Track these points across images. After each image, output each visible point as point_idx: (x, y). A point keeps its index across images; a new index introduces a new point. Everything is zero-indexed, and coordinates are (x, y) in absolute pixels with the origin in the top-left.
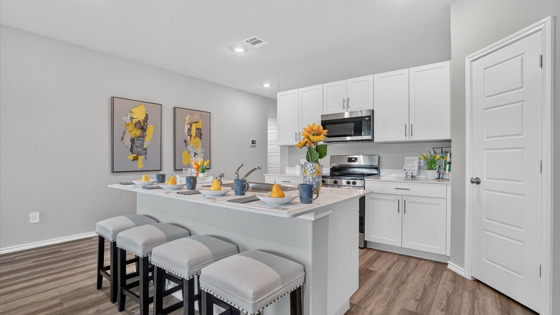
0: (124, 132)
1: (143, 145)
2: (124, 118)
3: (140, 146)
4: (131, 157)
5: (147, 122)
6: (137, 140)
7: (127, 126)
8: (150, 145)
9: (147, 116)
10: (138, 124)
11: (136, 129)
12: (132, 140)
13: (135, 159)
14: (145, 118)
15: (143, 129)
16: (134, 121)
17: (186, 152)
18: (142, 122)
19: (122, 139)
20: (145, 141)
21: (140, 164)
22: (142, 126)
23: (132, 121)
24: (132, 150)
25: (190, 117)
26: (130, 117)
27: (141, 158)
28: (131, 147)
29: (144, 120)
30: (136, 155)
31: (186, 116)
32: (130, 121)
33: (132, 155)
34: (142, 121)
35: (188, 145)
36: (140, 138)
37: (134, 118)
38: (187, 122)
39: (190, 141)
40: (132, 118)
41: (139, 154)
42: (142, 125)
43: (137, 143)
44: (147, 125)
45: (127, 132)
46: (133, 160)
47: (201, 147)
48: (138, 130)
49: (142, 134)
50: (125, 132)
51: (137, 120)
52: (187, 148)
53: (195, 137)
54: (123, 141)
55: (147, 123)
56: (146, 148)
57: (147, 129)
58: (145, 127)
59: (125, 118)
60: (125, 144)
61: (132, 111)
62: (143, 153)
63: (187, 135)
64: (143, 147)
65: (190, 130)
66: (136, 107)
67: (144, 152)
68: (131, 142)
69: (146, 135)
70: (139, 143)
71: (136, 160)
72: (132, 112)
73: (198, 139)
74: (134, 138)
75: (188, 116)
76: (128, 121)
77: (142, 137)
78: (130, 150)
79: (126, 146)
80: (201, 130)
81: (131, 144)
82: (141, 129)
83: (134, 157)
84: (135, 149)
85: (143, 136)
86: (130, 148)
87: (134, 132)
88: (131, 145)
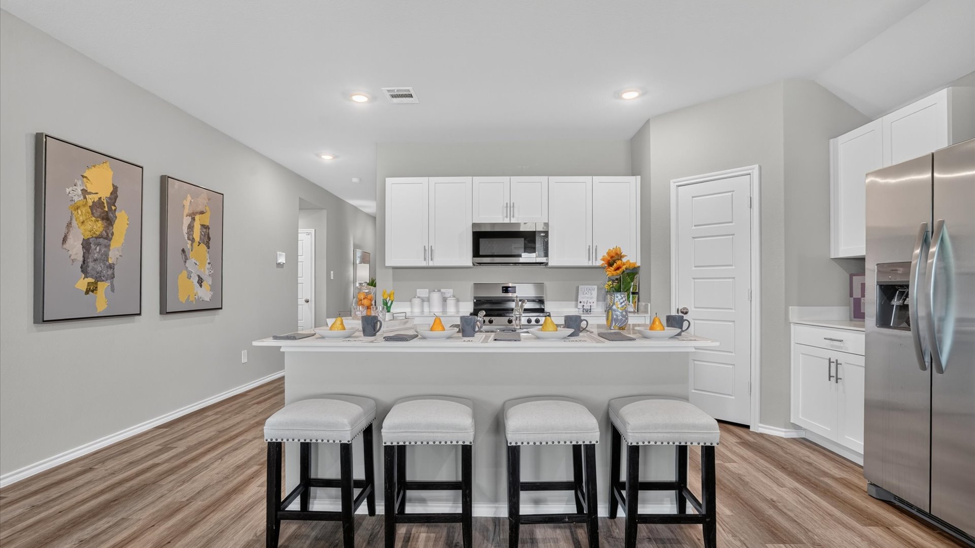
0: (69, 225)
1: (106, 256)
2: (68, 190)
3: (100, 259)
4: (82, 283)
5: (116, 204)
6: (95, 244)
7: (75, 210)
9: (115, 189)
10: (98, 208)
11: (94, 218)
12: (86, 245)
13: (91, 289)
14: (111, 194)
15: (108, 219)
16: (91, 199)
17: (185, 273)
18: (105, 202)
19: (65, 240)
20: (111, 248)
21: (101, 302)
22: (107, 211)
23: (86, 198)
24: (84, 269)
25: (192, 201)
26: (82, 188)
27: (103, 286)
28: (84, 261)
29: (109, 198)
30: (93, 280)
31: (185, 198)
32: (82, 198)
33: (86, 279)
34: (107, 202)
35: (187, 259)
36: (101, 240)
37: (90, 193)
38: (186, 211)
39: (192, 251)
40: (85, 192)
41: (99, 278)
42: (106, 209)
43: (96, 252)
44: (115, 210)
45: (74, 223)
46: (87, 292)
47: (209, 263)
48: (98, 221)
49: (106, 231)
50: (71, 223)
51: (96, 199)
52: (187, 265)
53: (199, 243)
54: (66, 246)
55: (115, 206)
56: (113, 264)
57: (114, 222)
58: (111, 215)
59: (71, 189)
60: (70, 252)
61: (85, 175)
62: (106, 275)
63: (187, 239)
64: (107, 260)
65: (191, 227)
66: (94, 166)
67: (110, 272)
68: (83, 248)
69: (113, 234)
70: (99, 252)
71: (93, 291)
72: (86, 177)
73: (203, 246)
74: (88, 239)
75: (189, 198)
76: (76, 199)
77: (105, 238)
78: (81, 267)
79: (72, 258)
80: (209, 228)
81: (84, 253)
82: (103, 219)
83: (88, 283)
84: (91, 264)
85: (108, 235)
86: (81, 263)
87: (89, 225)
88: (83, 257)
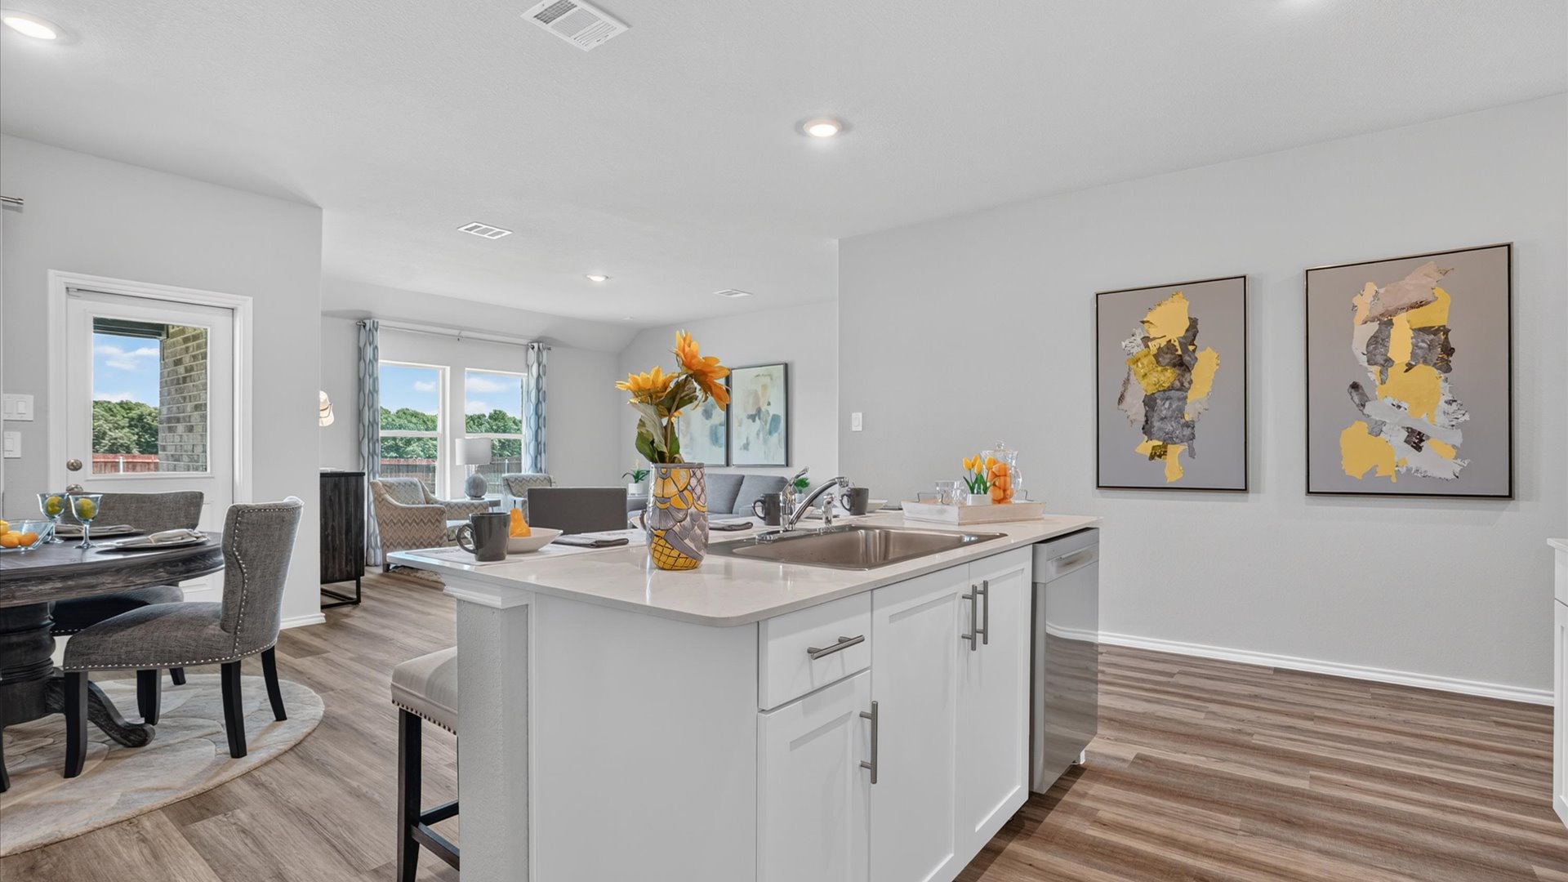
0: (1127, 381)
1: (1181, 411)
2: (1124, 344)
3: (1171, 417)
4: (1146, 447)
5: (1195, 342)
6: (1162, 400)
7: (1134, 364)
8: (1206, 410)
9: (1193, 323)
10: (1167, 353)
11: (1159, 369)
12: (1150, 402)
13: (1158, 454)
14: (1187, 330)
15: (1183, 365)
16: (1154, 346)
17: (1362, 427)
18: (1177, 344)
19: (1121, 399)
20: (1188, 401)
21: (1173, 468)
22: (1180, 356)
23: (1148, 347)
24: (1147, 429)
25: (1382, 291)
26: (1142, 336)
27: (1175, 451)
28: (1147, 422)
29: (1184, 337)
30: (1161, 443)
31: (1360, 290)
32: (1142, 346)
33: (1150, 442)
34: (1180, 343)
35: (1368, 400)
36: (1172, 393)
37: (1154, 339)
38: (1363, 312)
39: (1383, 382)
40: (1146, 340)
41: (1169, 439)
42: (1179, 352)
43: (1164, 408)
44: (1194, 351)
45: (1133, 378)
46: (1152, 457)
47: (1449, 403)
48: (1167, 370)
49: (1179, 380)
50: (1128, 380)
51: (1163, 342)
52: (1366, 411)
53: (1409, 367)
54: (1124, 406)
55: (1194, 345)
56: (1193, 421)
57: (1194, 365)
58: (1187, 358)
59: (1127, 342)
60: (1128, 413)
61: (1145, 319)
62: (1181, 435)
63: (1366, 364)
64: (1183, 417)
65: (1378, 341)
66: (1159, 305)
67: (1187, 432)
68: (1145, 405)
69: (1191, 382)
70: (1169, 408)
71: (1160, 456)
72: (1148, 322)
73: (1427, 374)
74: (1153, 394)
75: (1371, 288)
76: (1135, 351)
77: (1177, 390)
78: (1143, 429)
79: (1132, 418)
80: (1446, 332)
81: (1147, 412)
82: (1174, 366)
83: (1154, 447)
84: (1157, 424)
85: (1182, 385)
86: (1143, 423)
87: (1153, 378)
88: (1146, 416)
